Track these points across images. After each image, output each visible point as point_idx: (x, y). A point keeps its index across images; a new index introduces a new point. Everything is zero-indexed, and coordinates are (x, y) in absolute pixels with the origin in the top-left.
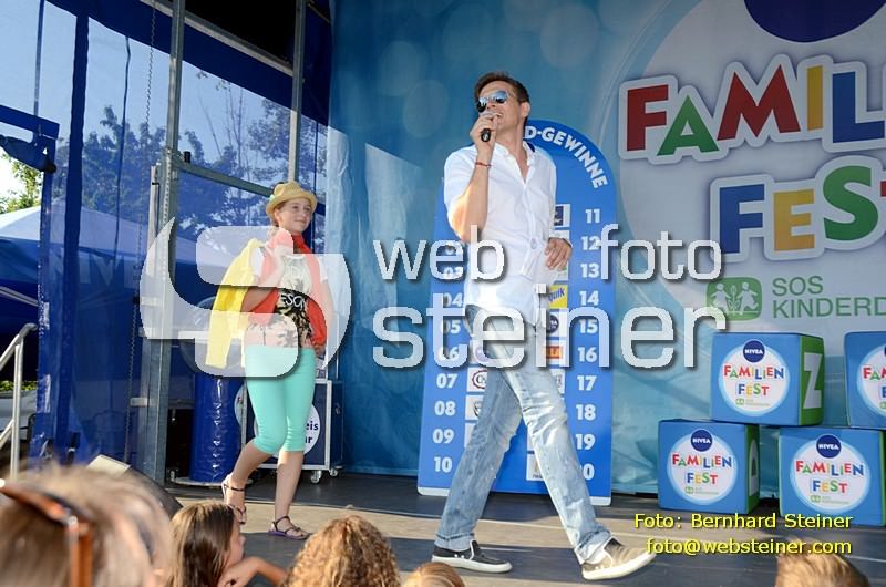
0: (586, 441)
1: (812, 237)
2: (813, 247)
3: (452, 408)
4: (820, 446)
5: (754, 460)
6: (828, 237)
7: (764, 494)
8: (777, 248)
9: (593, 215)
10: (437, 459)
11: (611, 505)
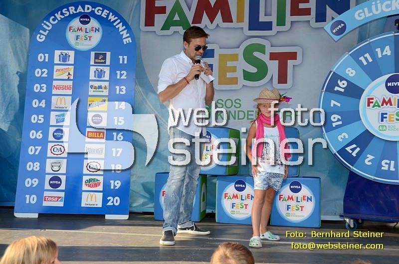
0: (116, 184)
1: (237, 79)
2: (237, 84)
3: (38, 166)
4: (236, 186)
5: (204, 193)
6: (244, 79)
7: (208, 211)
8: (219, 84)
9: (123, 59)
10: (27, 196)
11: (128, 219)
